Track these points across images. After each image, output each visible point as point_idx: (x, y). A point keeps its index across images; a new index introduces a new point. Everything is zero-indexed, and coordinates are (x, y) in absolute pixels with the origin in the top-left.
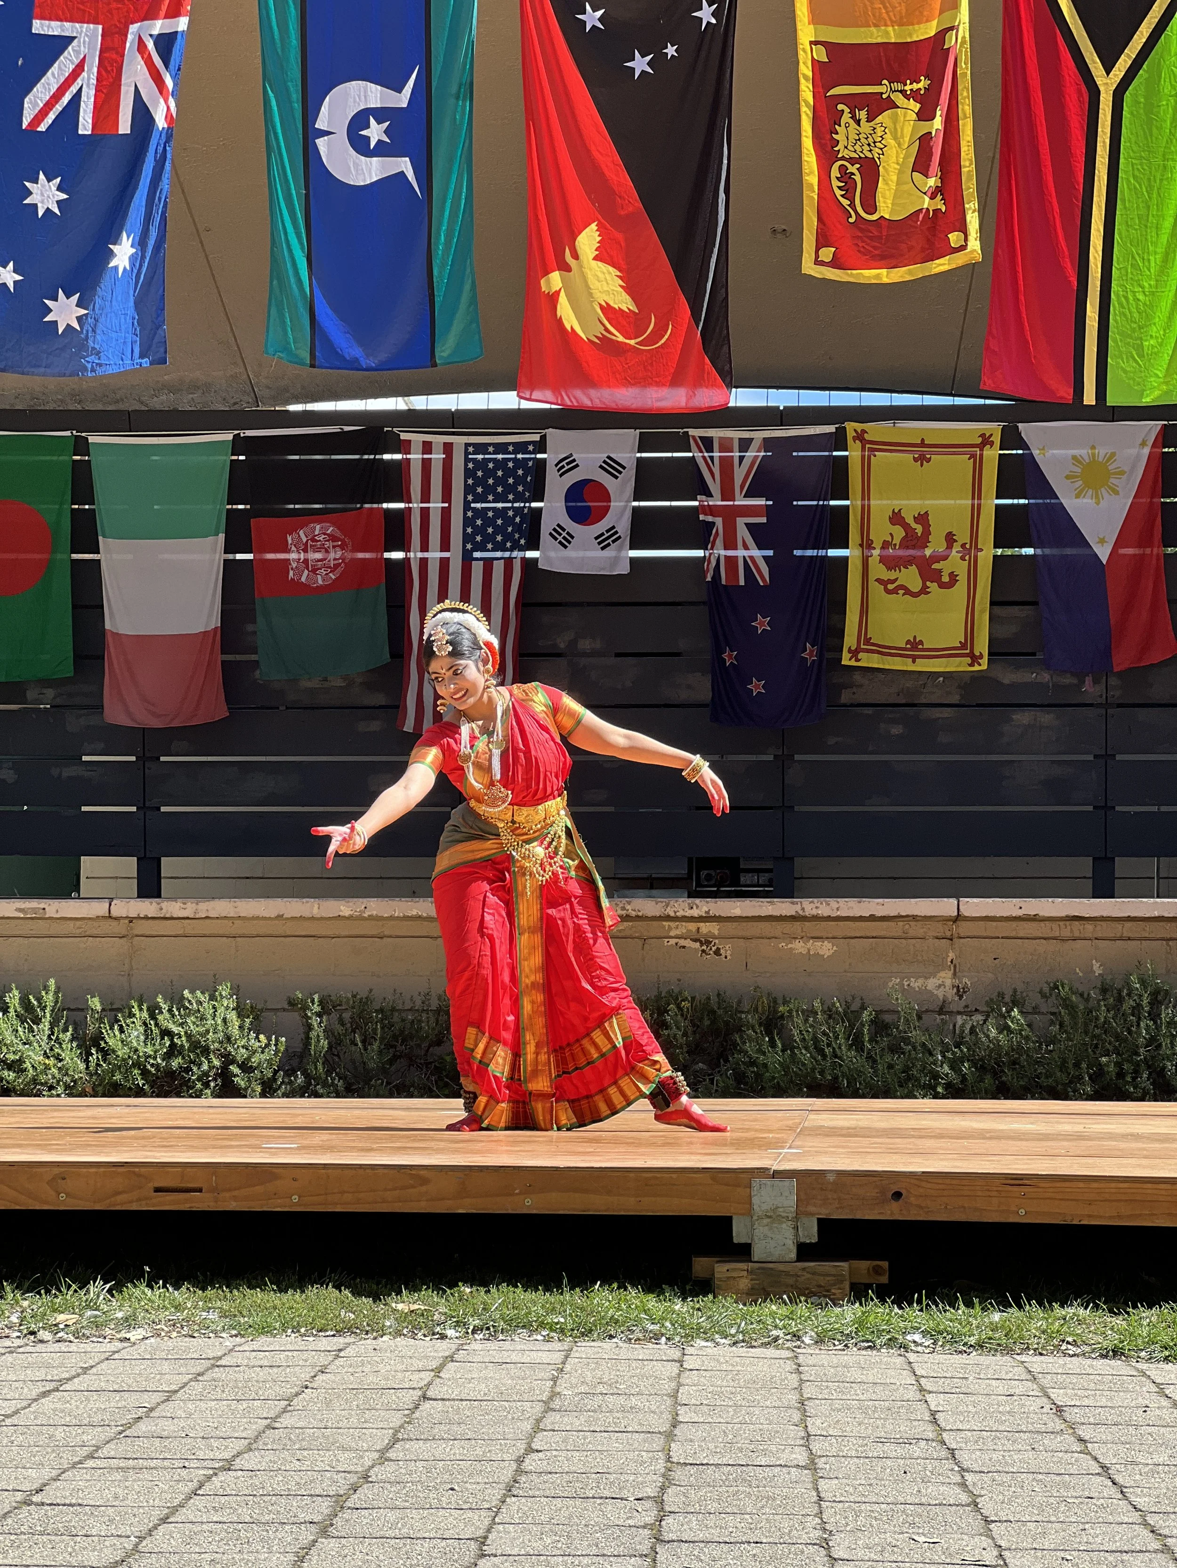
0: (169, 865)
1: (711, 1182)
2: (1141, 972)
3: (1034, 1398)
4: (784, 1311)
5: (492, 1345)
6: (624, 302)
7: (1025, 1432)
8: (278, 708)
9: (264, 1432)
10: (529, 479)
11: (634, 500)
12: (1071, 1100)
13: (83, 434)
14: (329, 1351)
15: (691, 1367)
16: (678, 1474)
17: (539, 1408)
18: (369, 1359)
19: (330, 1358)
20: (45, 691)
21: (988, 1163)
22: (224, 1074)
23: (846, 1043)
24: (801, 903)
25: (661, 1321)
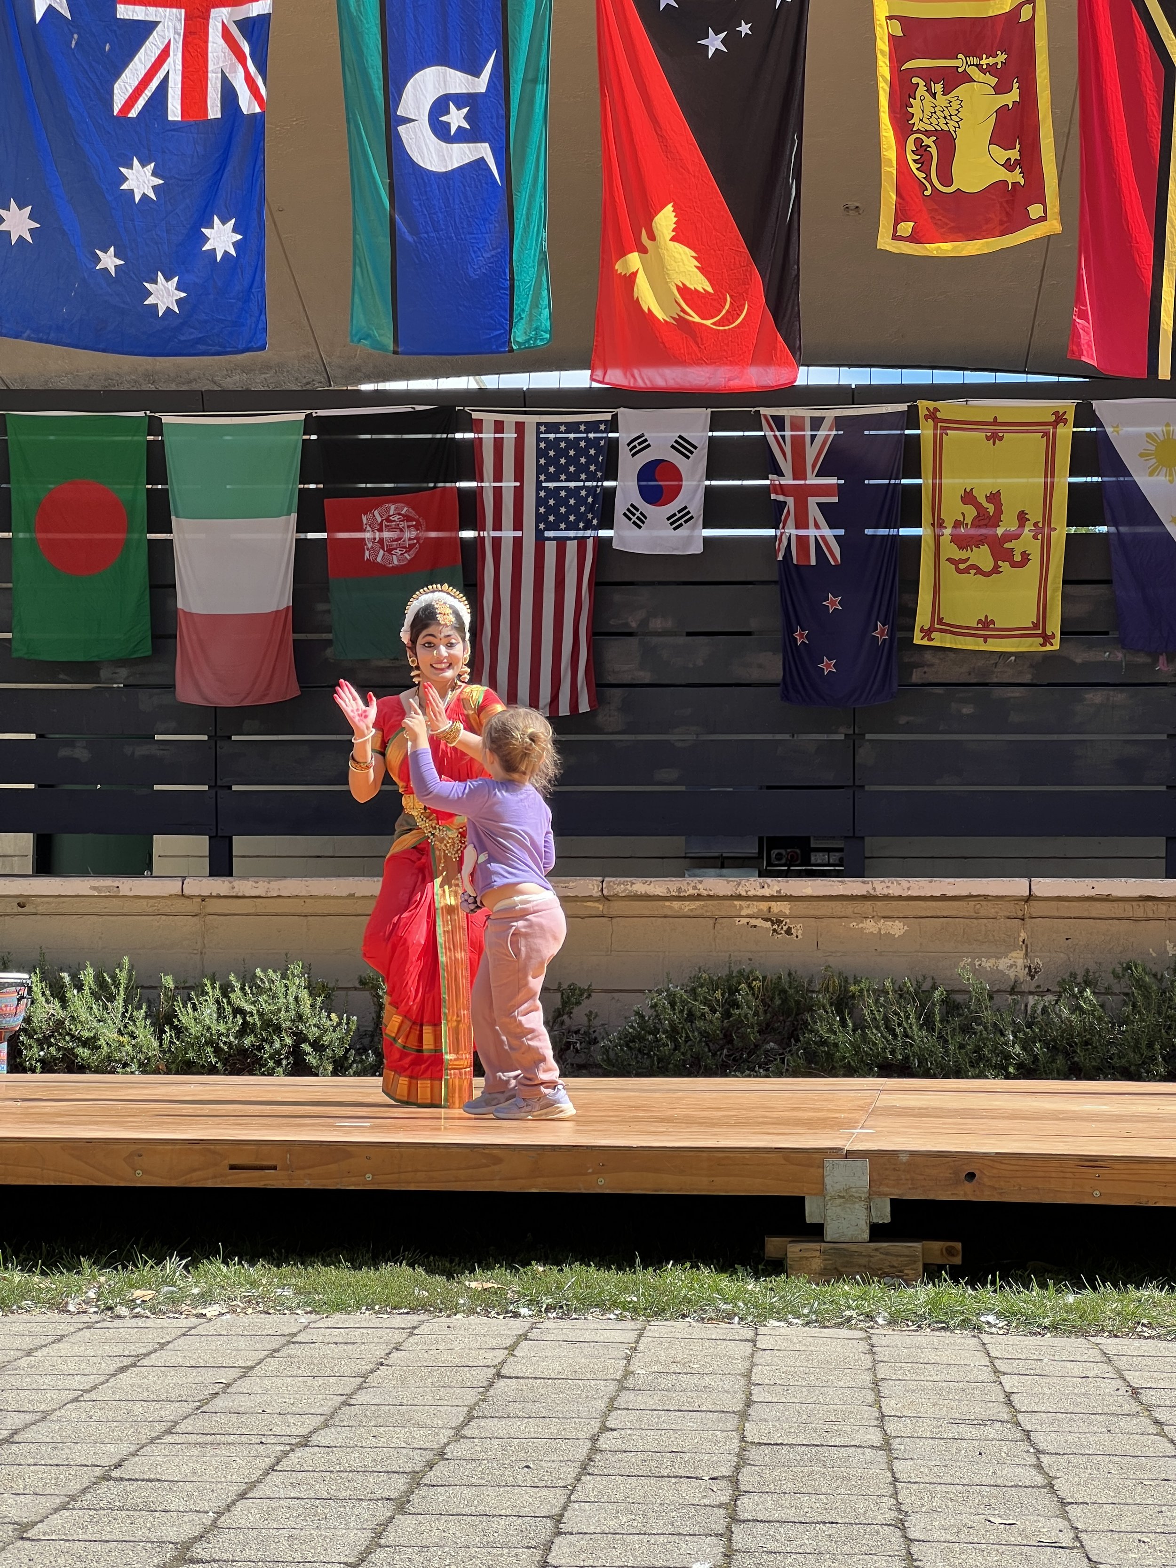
0: (239, 842)
1: (784, 1162)
3: (1109, 1380)
4: (856, 1291)
5: (566, 1324)
6: (700, 283)
7: (1101, 1414)
9: (340, 1408)
10: (601, 458)
11: (707, 479)
12: (1144, 1081)
13: (157, 415)
14: (403, 1329)
15: (764, 1347)
16: (753, 1454)
17: (612, 1387)
18: (443, 1337)
19: (405, 1336)
20: (118, 670)
21: (1062, 1144)
22: (296, 1053)
23: (916, 1023)
24: (872, 882)
25: (734, 1300)
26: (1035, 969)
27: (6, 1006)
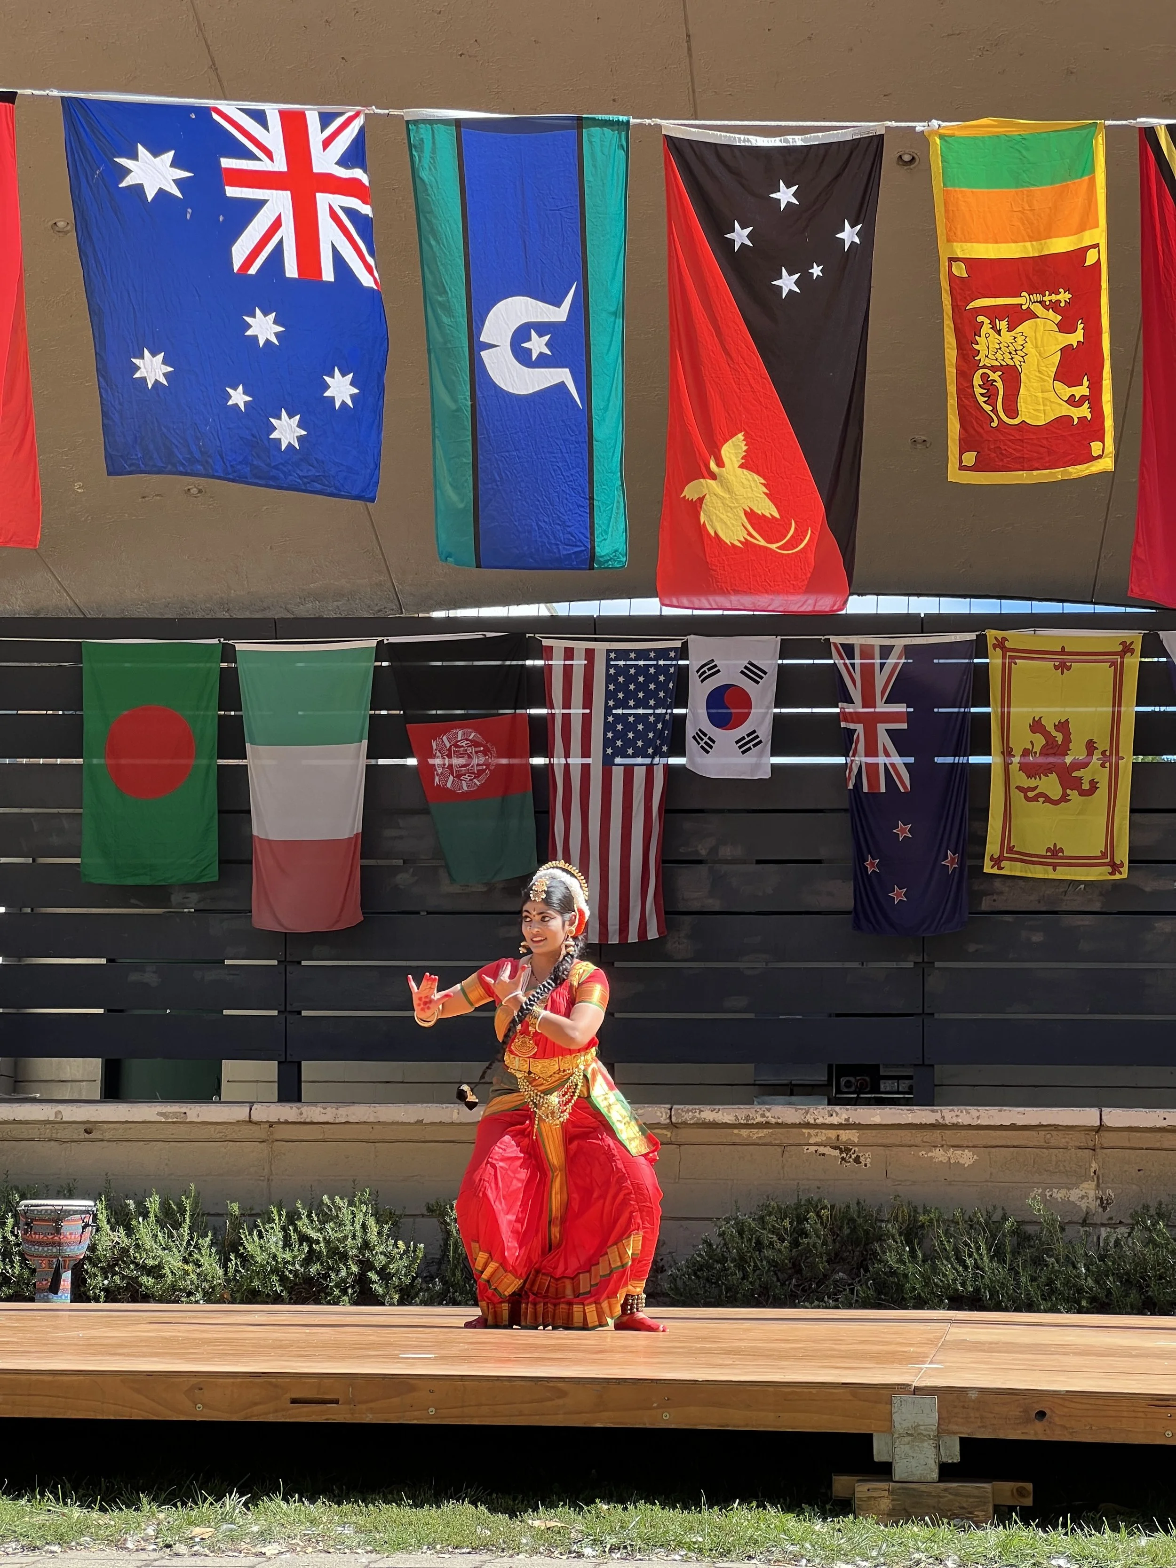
0: (309, 1069)
1: (851, 1398)
4: (925, 1533)
6: (768, 509)
8: (418, 913)
10: (671, 685)
11: (776, 707)
13: (230, 642)
20: (189, 895)
21: (1133, 1383)
22: (362, 1281)
23: (987, 1254)
24: (941, 1111)
25: (801, 1542)
26: (1107, 1200)
27: (71, 1234)
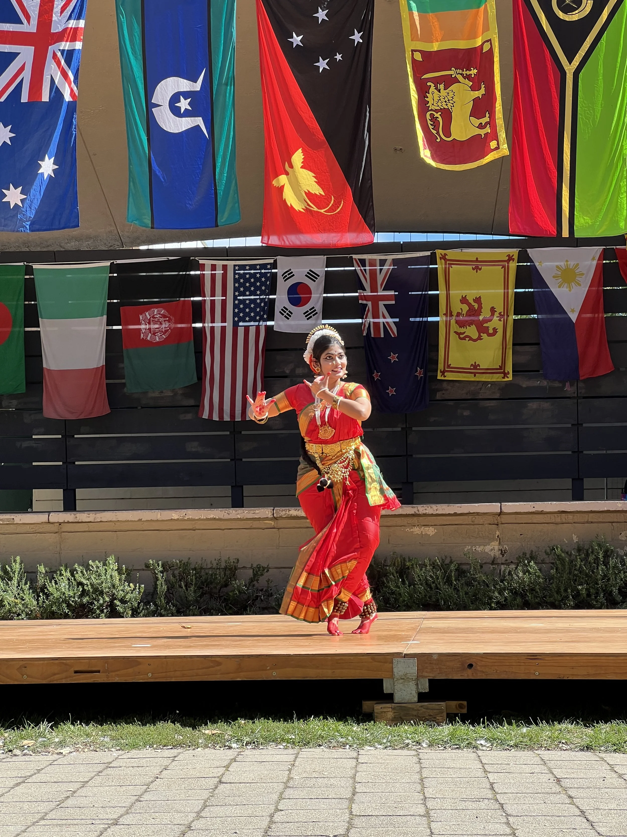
0: (80, 493)
1: (371, 661)
2: (598, 540)
3: (545, 774)
4: (412, 729)
5: (257, 752)
6: (317, 190)
7: (540, 793)
8: (137, 408)
9: (135, 803)
10: (268, 283)
11: (324, 293)
12: (563, 609)
13: (30, 264)
14: (169, 757)
15: (362, 762)
16: (356, 821)
17: (282, 786)
18: (191, 761)
19: (170, 761)
20: (11, 401)
21: (518, 647)
22: (111, 605)
23: (442, 581)
24: (417, 507)
25: (346, 736)
26: (504, 551)
